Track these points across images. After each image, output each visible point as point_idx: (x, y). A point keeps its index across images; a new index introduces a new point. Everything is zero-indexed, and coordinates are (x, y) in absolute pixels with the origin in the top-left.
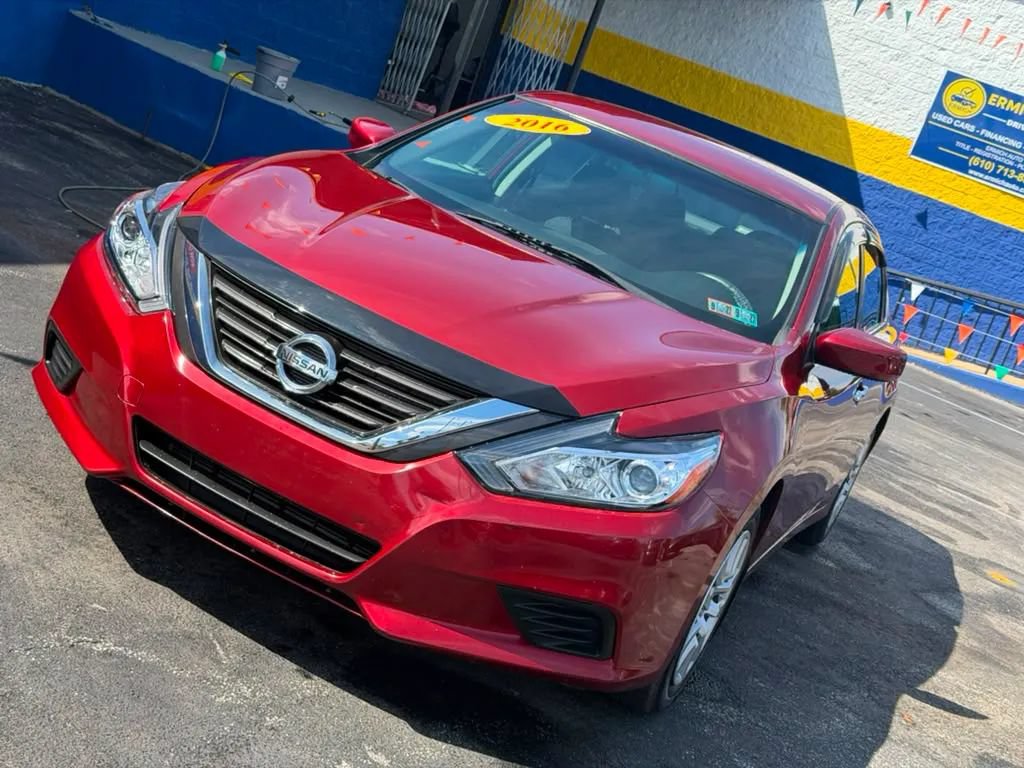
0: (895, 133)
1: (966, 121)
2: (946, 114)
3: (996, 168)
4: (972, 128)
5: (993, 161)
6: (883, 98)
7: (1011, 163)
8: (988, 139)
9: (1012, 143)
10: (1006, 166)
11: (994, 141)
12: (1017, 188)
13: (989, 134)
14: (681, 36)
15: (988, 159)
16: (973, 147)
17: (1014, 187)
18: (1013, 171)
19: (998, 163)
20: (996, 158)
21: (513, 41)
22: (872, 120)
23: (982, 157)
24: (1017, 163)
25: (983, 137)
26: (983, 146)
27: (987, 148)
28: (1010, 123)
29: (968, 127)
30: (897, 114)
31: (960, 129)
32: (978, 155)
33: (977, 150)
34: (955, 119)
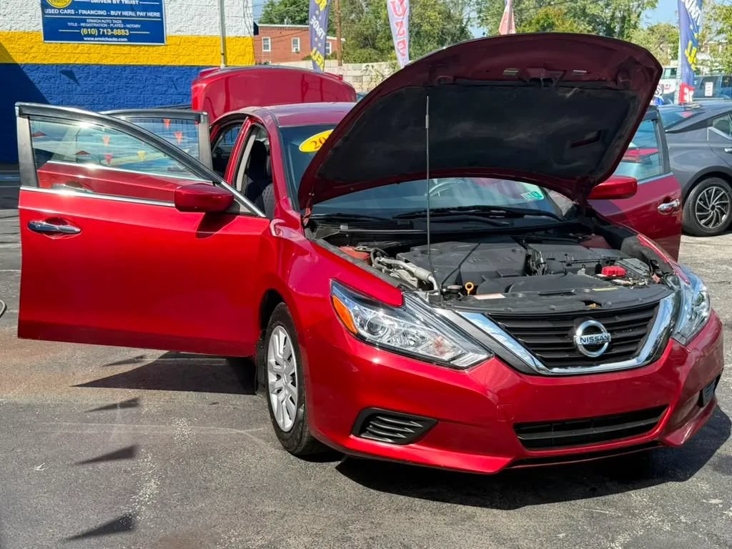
0: (27, 30)
1: (67, 8)
2: (52, 8)
3: (99, 32)
4: (73, 12)
5: (94, 27)
6: (7, 11)
7: (106, 25)
8: (85, 15)
9: (100, 12)
10: (104, 28)
11: (89, 15)
12: (116, 39)
13: (84, 12)
15: (91, 28)
16: (79, 23)
17: (114, 39)
18: (109, 30)
19: (98, 28)
20: (95, 25)
22: (8, 27)
23: (87, 28)
24: (109, 24)
25: (82, 15)
26: (84, 21)
27: (88, 20)
29: (69, 11)
30: (22, 18)
31: (66, 14)
32: (84, 27)
33: (82, 24)
34: (59, 9)
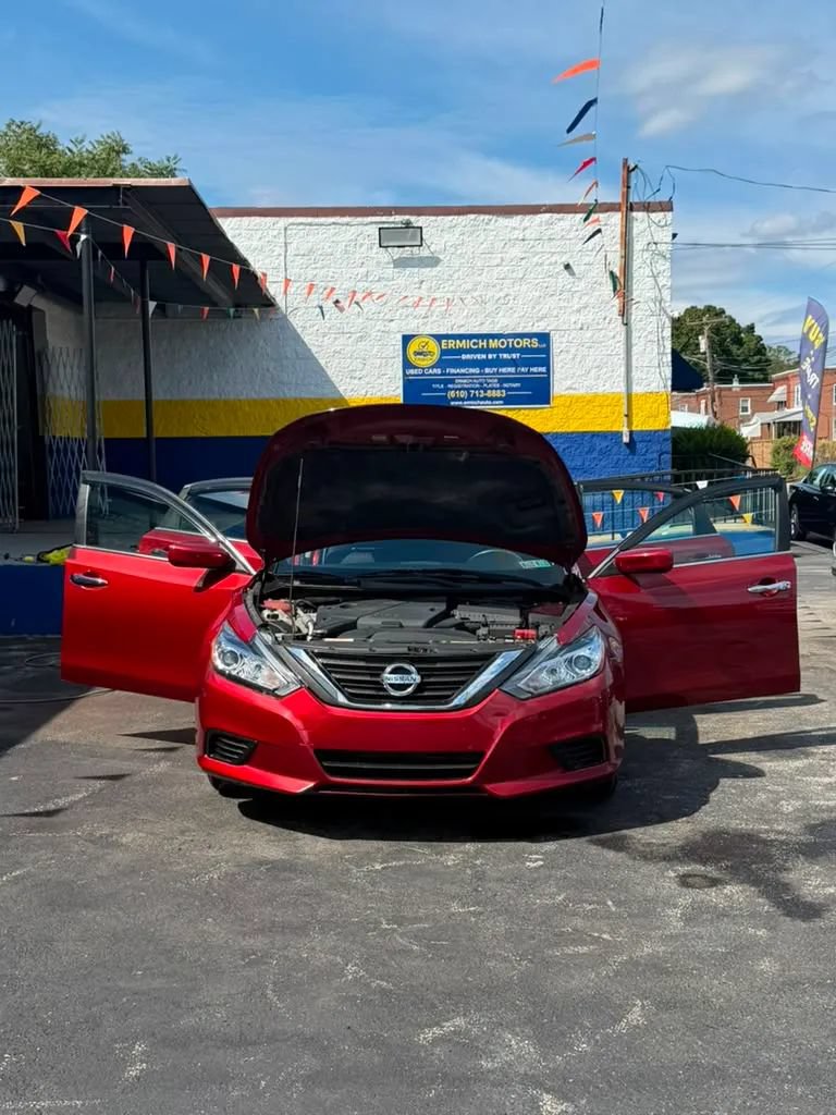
0: (385, 395)
1: (433, 367)
2: (415, 367)
3: (469, 394)
4: (439, 371)
5: (464, 389)
6: (364, 372)
7: (478, 386)
8: (454, 375)
9: (472, 370)
10: (475, 389)
11: (458, 374)
12: (490, 402)
13: (453, 371)
14: (185, 383)
15: (460, 390)
16: (445, 385)
17: (487, 402)
18: (482, 392)
19: (468, 390)
20: (466, 386)
21: (54, 437)
22: (363, 392)
23: (456, 390)
24: (481, 384)
25: (449, 374)
26: (452, 381)
27: (457, 381)
28: (464, 357)
29: (435, 371)
30: (380, 381)
31: (431, 375)
32: (451, 390)
33: (450, 386)
34: (423, 369)
